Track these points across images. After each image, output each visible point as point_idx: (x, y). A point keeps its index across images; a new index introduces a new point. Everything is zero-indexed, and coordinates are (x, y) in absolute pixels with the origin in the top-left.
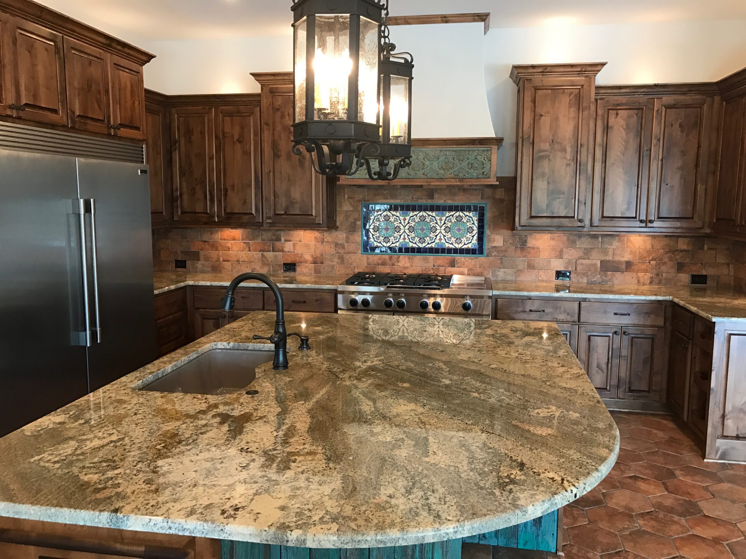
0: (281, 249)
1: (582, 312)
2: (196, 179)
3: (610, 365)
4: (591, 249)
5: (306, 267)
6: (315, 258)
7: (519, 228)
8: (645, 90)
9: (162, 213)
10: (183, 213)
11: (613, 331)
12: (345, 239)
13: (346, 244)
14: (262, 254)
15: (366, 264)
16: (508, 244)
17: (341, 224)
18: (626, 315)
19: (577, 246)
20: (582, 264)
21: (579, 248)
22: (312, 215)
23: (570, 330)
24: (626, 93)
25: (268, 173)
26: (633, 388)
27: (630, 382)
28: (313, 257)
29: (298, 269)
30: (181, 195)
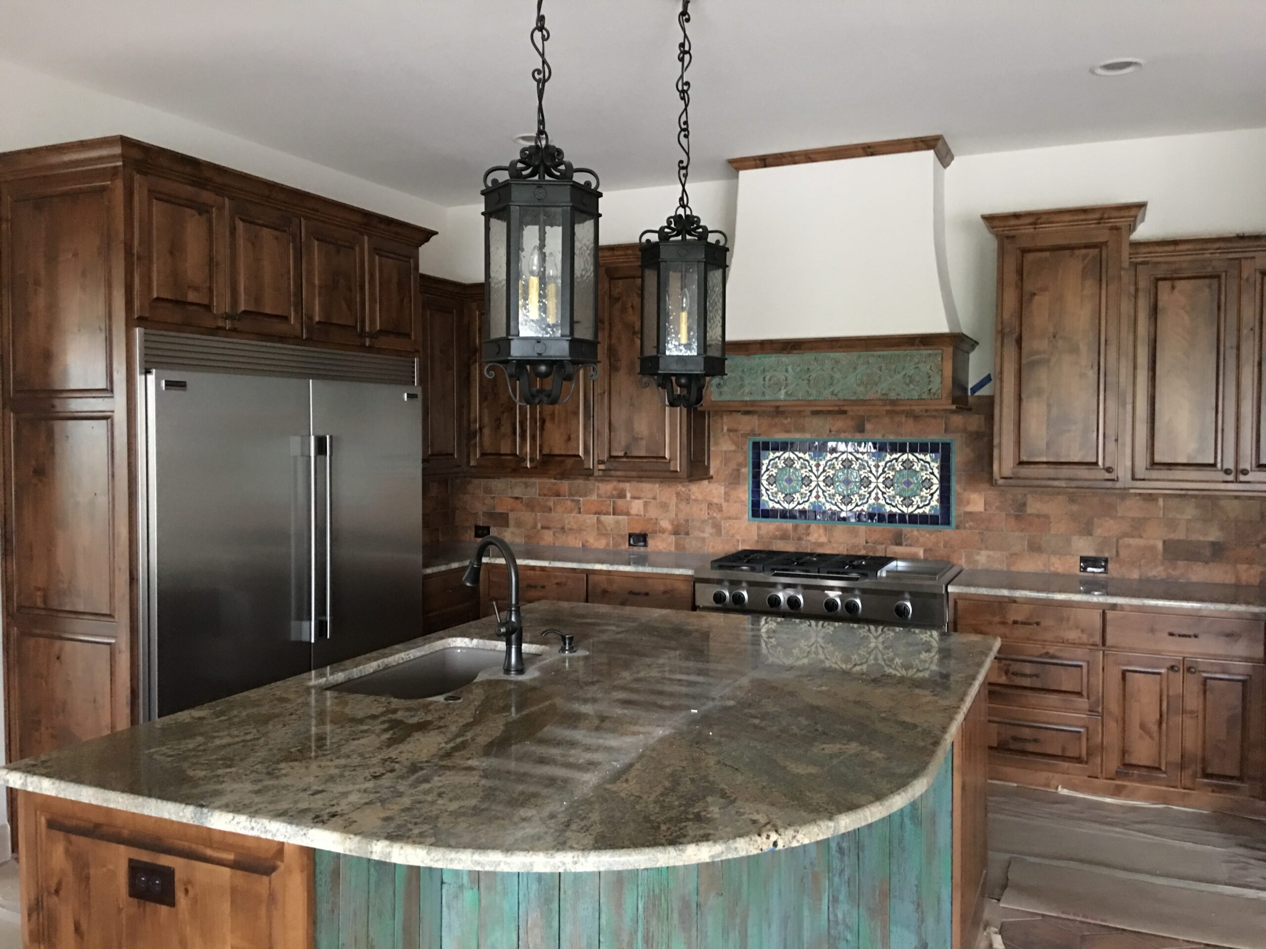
0: (625, 510)
1: (1109, 629)
2: (502, 405)
3: (1164, 726)
4: (1144, 518)
5: (663, 540)
6: (677, 525)
7: (1001, 482)
8: (1222, 245)
9: (453, 455)
10: (483, 454)
11: (1169, 664)
12: (723, 496)
13: (725, 505)
14: (598, 518)
15: (756, 538)
16: (994, 508)
17: (717, 472)
18: (1189, 636)
19: (1119, 515)
20: (1129, 546)
21: (1123, 518)
22: (664, 458)
23: (1087, 658)
24: (1188, 250)
25: (601, 394)
26: (1209, 771)
27: (1204, 759)
28: (673, 524)
29: (650, 542)
30: (481, 429)
